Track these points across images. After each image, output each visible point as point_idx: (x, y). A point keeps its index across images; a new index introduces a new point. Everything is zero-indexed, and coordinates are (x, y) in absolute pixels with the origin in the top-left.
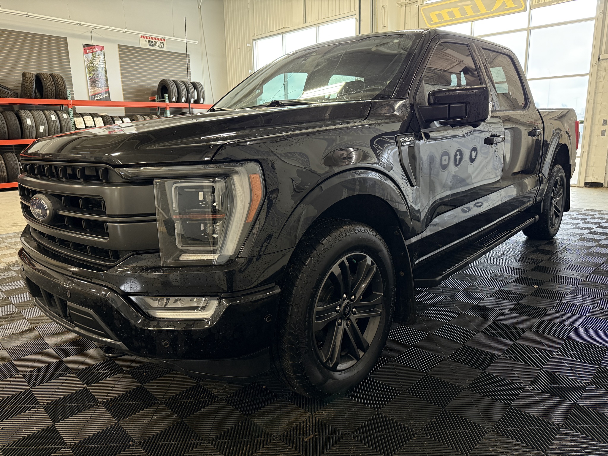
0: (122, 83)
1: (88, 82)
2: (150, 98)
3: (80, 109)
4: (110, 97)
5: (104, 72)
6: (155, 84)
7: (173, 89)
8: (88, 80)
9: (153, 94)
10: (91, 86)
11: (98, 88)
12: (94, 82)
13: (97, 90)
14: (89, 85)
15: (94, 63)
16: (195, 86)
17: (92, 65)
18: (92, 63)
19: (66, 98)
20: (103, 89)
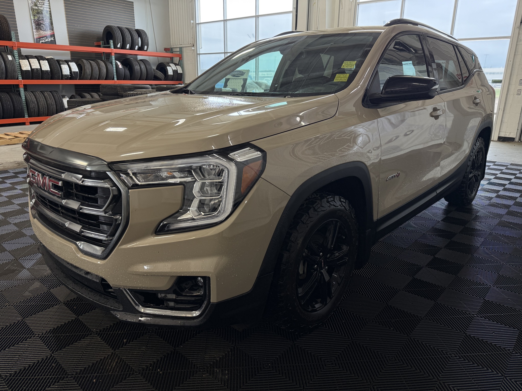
0: (68, 28)
1: (33, 25)
2: (95, 44)
3: (25, 51)
4: (55, 40)
5: (48, 15)
6: (100, 29)
7: (118, 35)
8: (33, 23)
9: (99, 39)
10: (36, 28)
11: (43, 32)
12: (38, 25)
13: (43, 33)
14: (34, 27)
15: (38, 5)
16: (140, 33)
17: (37, 8)
18: (36, 6)
19: (10, 39)
20: (48, 33)
